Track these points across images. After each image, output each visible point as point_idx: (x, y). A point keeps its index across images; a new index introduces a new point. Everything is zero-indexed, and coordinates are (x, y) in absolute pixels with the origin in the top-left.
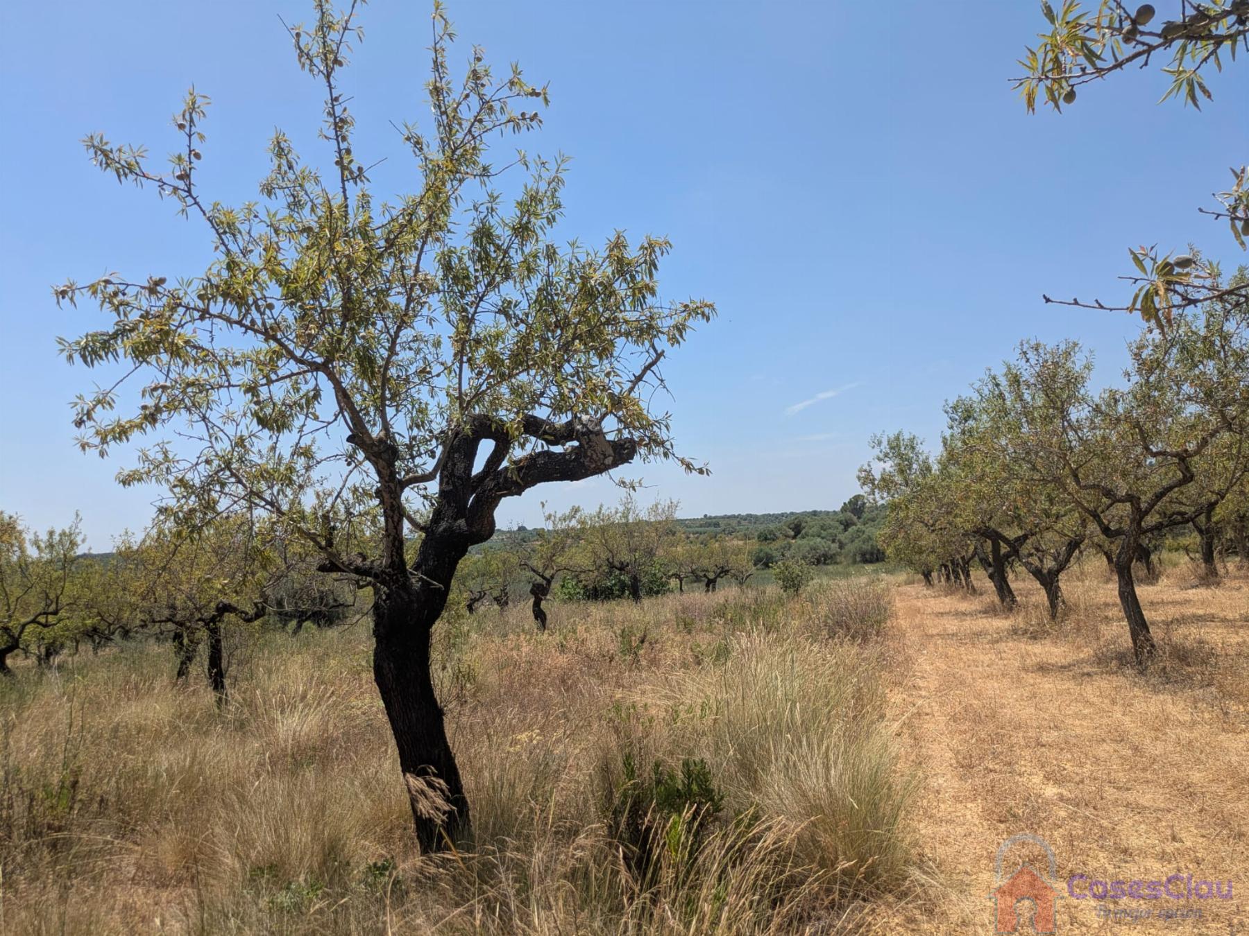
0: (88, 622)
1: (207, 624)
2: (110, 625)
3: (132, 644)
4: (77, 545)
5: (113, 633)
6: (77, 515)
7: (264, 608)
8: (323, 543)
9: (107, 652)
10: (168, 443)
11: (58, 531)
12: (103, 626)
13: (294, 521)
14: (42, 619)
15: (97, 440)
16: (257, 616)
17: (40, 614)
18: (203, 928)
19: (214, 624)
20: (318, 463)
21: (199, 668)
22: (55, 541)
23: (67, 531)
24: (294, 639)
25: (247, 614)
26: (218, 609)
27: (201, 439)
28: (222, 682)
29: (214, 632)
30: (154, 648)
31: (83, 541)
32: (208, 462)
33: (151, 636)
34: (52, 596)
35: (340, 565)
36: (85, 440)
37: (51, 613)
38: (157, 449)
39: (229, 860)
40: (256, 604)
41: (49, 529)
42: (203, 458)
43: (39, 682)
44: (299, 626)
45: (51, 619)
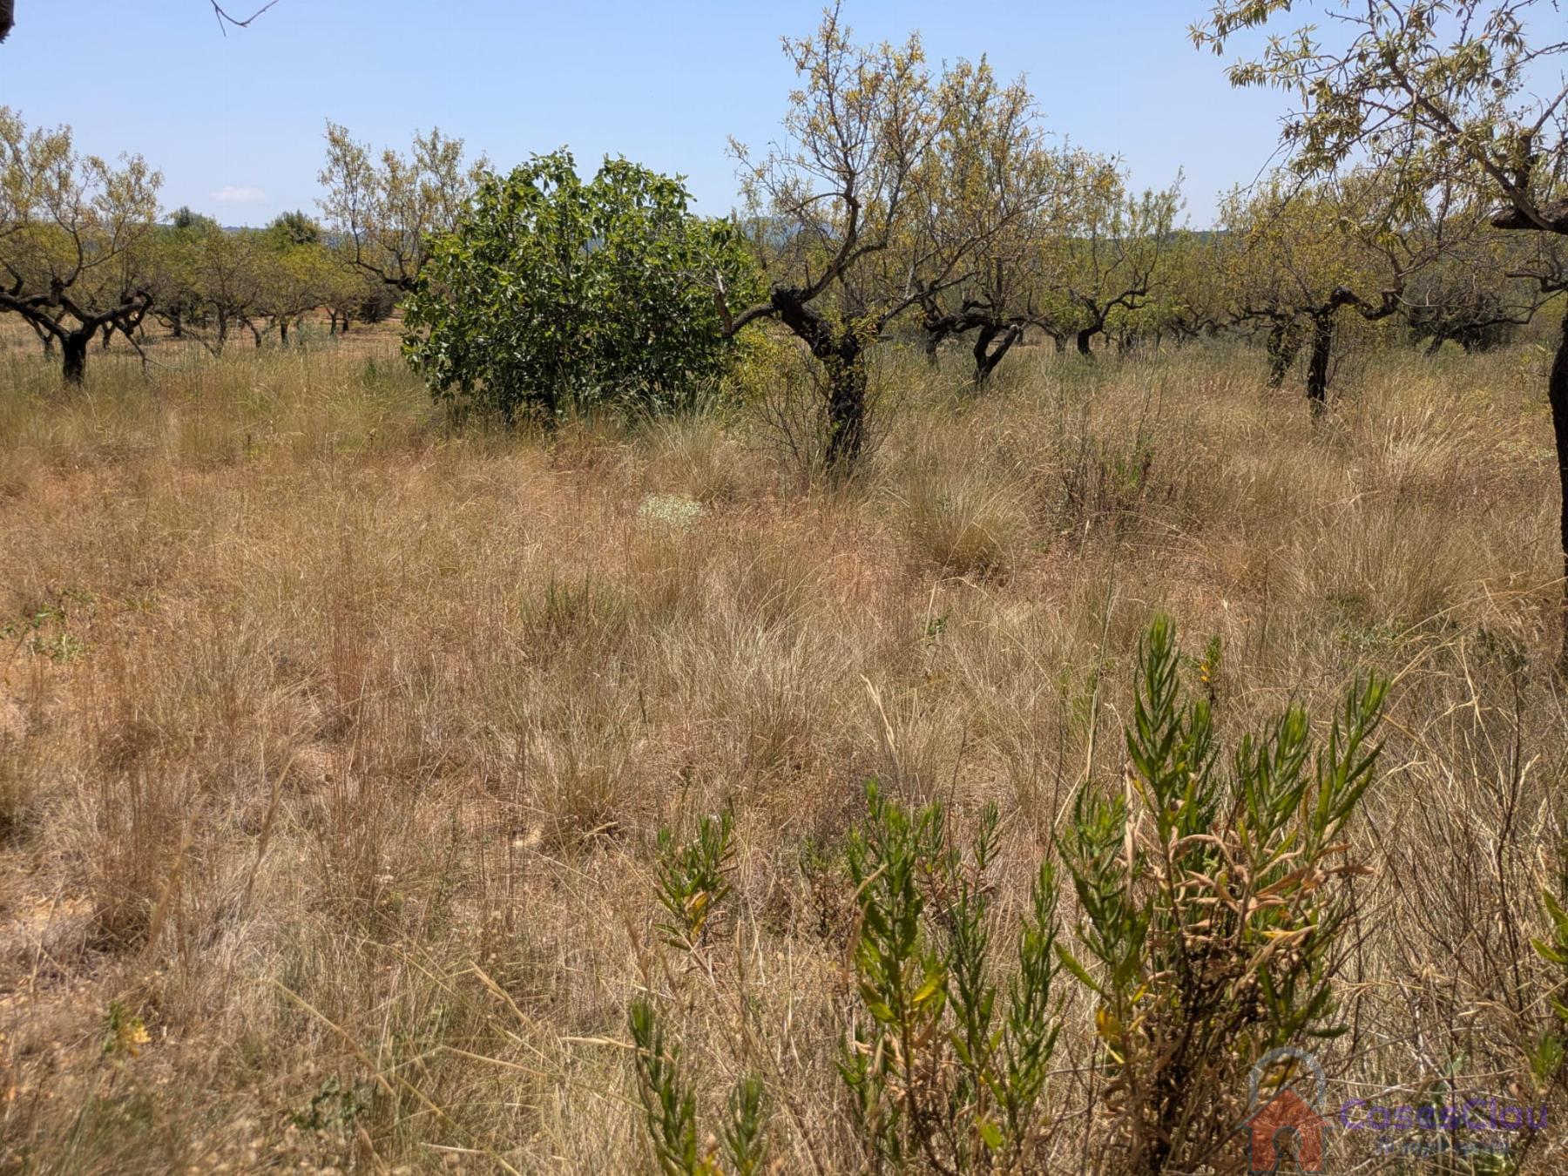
0: (1175, 309)
1: (1316, 316)
2: (1198, 317)
3: (1219, 343)
4: (1176, 212)
5: (1200, 328)
6: (1180, 173)
7: (1396, 301)
8: (1512, 181)
9: (1191, 349)
10: (1312, 28)
11: (1156, 192)
12: (1190, 318)
13: (1476, 138)
14: (1128, 299)
15: (1213, 30)
16: (1384, 312)
17: (1127, 293)
18: (1263, 636)
19: (1326, 317)
20: (1530, 57)
21: (1298, 374)
22: (1151, 205)
23: (1167, 194)
24: (1427, 360)
25: (1370, 307)
26: (1333, 297)
27: (1359, 21)
28: (1322, 391)
29: (1324, 327)
30: (1243, 352)
31: (1183, 206)
32: (1362, 57)
33: (1241, 336)
34: (1141, 273)
35: (1532, 216)
36: (1201, 30)
37: (1138, 293)
38: (1298, 37)
39: (1302, 580)
40: (1385, 295)
41: (1145, 190)
42: (1357, 51)
43: (1119, 369)
44: (1438, 343)
45: (1138, 300)
